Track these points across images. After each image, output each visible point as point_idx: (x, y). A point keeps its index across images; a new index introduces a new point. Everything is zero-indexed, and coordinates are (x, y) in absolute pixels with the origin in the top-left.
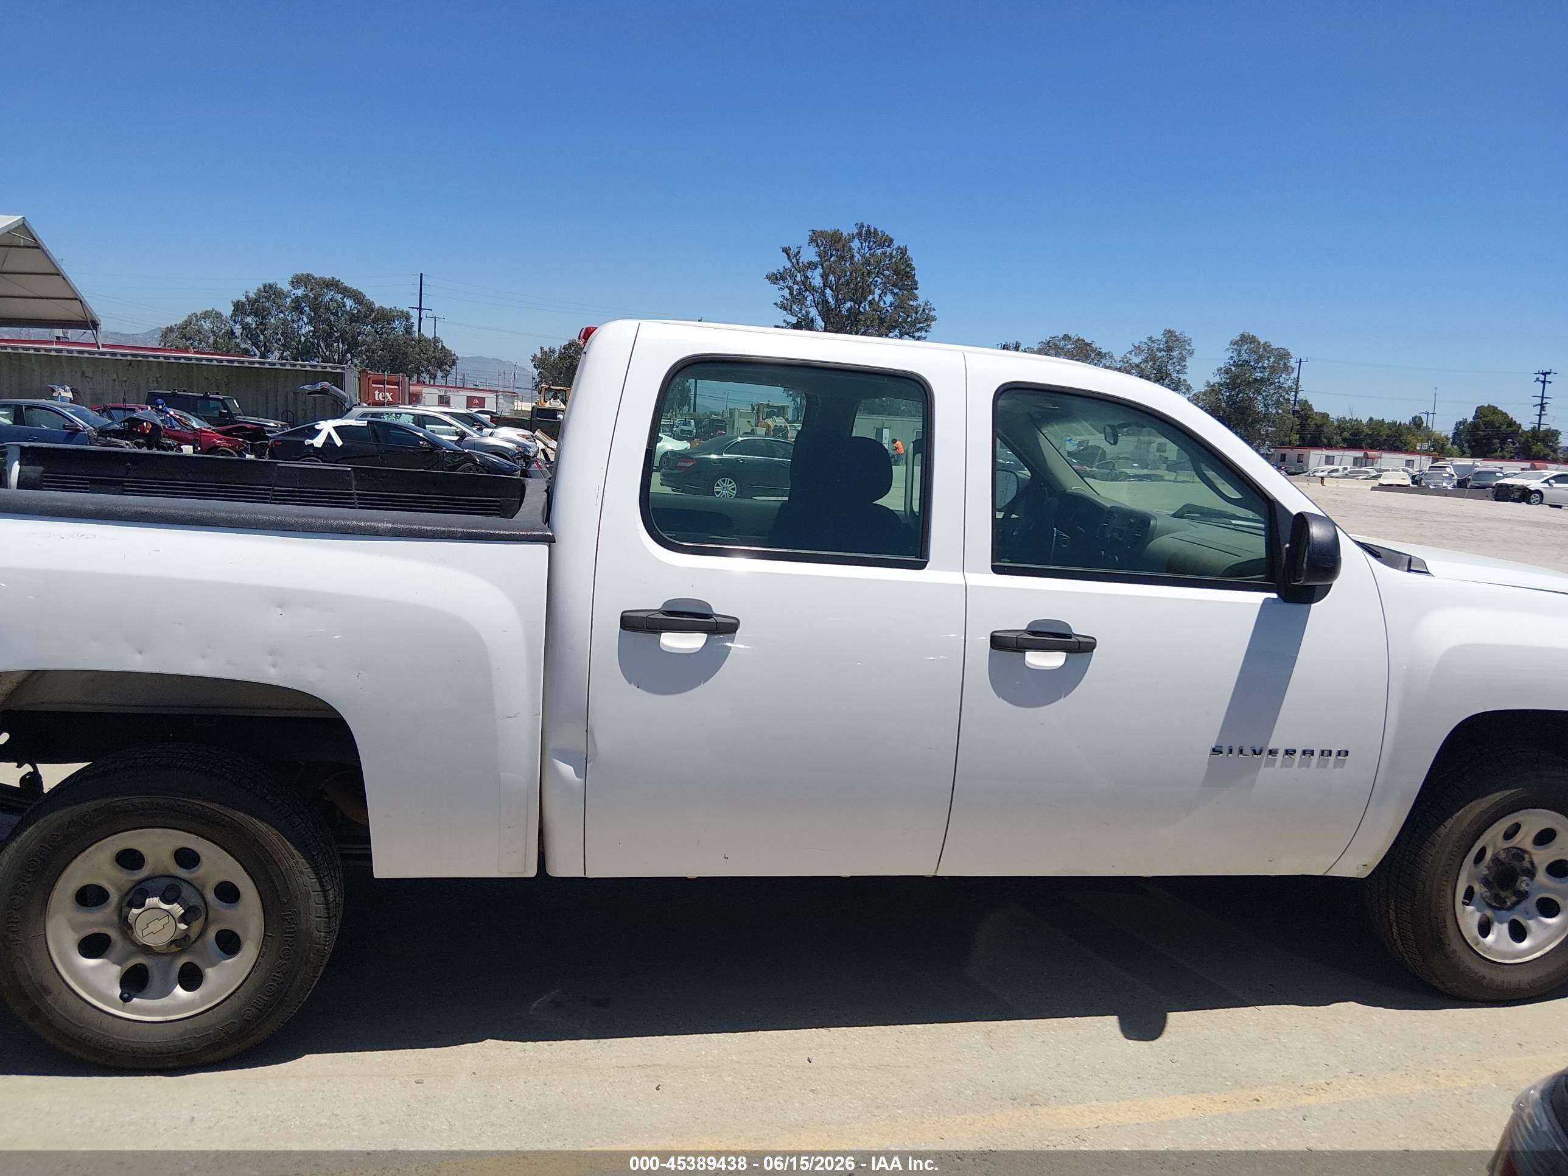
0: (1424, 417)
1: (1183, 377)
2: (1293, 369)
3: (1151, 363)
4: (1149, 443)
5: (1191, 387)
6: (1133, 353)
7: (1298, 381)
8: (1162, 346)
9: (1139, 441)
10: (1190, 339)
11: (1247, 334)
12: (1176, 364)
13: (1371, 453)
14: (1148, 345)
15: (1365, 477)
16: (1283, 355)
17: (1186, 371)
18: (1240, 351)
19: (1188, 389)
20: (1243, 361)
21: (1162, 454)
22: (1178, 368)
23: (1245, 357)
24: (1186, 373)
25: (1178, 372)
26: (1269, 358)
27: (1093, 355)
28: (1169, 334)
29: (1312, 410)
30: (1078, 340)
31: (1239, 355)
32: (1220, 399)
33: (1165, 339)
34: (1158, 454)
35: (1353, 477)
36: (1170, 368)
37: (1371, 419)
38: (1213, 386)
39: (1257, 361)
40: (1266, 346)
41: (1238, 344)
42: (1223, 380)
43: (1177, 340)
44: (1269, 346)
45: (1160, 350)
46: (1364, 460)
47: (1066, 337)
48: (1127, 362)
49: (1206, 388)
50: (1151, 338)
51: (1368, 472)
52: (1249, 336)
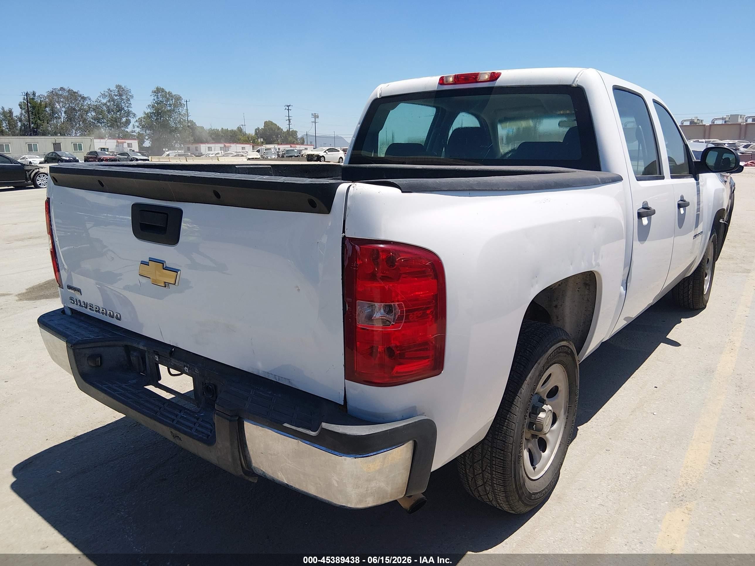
0: (242, 127)
1: (130, 109)
2: (184, 105)
3: (112, 103)
4: (123, 143)
5: (136, 115)
6: (101, 97)
7: (187, 111)
8: (116, 94)
9: (117, 142)
10: (130, 90)
11: (159, 88)
12: (126, 103)
13: (227, 145)
14: (109, 93)
15: (232, 156)
16: (178, 98)
17: (132, 106)
18: (157, 96)
19: (134, 116)
20: (160, 101)
21: (131, 148)
22: (127, 105)
23: (161, 99)
24: (131, 107)
25: (127, 107)
26: (172, 99)
27: (80, 99)
28: (119, 87)
29: (196, 125)
30: (69, 90)
31: (158, 98)
32: (152, 121)
33: (117, 90)
34: (129, 149)
35: (227, 156)
36: (123, 105)
37: (222, 129)
38: (148, 114)
39: (167, 101)
40: (170, 93)
41: (156, 93)
42: (152, 111)
43: (124, 90)
44: (171, 94)
45: (116, 96)
46: (224, 148)
47: (62, 89)
48: (100, 102)
49: (144, 115)
50: (109, 89)
51: (232, 153)
52: (160, 88)
